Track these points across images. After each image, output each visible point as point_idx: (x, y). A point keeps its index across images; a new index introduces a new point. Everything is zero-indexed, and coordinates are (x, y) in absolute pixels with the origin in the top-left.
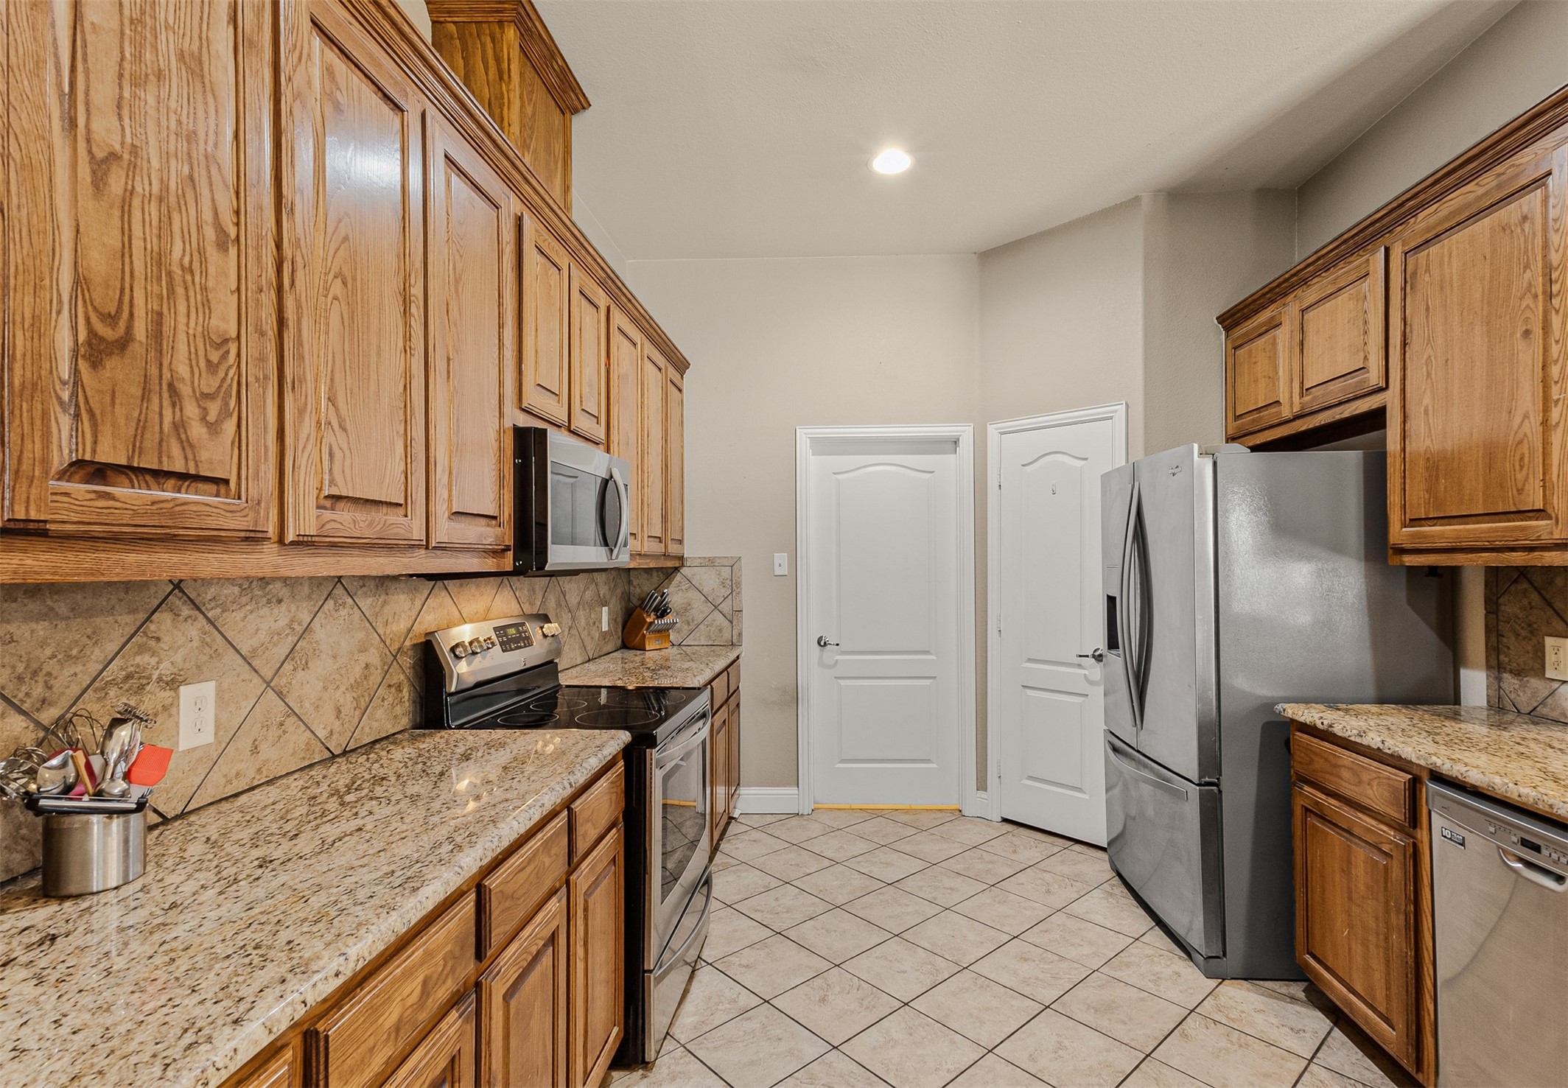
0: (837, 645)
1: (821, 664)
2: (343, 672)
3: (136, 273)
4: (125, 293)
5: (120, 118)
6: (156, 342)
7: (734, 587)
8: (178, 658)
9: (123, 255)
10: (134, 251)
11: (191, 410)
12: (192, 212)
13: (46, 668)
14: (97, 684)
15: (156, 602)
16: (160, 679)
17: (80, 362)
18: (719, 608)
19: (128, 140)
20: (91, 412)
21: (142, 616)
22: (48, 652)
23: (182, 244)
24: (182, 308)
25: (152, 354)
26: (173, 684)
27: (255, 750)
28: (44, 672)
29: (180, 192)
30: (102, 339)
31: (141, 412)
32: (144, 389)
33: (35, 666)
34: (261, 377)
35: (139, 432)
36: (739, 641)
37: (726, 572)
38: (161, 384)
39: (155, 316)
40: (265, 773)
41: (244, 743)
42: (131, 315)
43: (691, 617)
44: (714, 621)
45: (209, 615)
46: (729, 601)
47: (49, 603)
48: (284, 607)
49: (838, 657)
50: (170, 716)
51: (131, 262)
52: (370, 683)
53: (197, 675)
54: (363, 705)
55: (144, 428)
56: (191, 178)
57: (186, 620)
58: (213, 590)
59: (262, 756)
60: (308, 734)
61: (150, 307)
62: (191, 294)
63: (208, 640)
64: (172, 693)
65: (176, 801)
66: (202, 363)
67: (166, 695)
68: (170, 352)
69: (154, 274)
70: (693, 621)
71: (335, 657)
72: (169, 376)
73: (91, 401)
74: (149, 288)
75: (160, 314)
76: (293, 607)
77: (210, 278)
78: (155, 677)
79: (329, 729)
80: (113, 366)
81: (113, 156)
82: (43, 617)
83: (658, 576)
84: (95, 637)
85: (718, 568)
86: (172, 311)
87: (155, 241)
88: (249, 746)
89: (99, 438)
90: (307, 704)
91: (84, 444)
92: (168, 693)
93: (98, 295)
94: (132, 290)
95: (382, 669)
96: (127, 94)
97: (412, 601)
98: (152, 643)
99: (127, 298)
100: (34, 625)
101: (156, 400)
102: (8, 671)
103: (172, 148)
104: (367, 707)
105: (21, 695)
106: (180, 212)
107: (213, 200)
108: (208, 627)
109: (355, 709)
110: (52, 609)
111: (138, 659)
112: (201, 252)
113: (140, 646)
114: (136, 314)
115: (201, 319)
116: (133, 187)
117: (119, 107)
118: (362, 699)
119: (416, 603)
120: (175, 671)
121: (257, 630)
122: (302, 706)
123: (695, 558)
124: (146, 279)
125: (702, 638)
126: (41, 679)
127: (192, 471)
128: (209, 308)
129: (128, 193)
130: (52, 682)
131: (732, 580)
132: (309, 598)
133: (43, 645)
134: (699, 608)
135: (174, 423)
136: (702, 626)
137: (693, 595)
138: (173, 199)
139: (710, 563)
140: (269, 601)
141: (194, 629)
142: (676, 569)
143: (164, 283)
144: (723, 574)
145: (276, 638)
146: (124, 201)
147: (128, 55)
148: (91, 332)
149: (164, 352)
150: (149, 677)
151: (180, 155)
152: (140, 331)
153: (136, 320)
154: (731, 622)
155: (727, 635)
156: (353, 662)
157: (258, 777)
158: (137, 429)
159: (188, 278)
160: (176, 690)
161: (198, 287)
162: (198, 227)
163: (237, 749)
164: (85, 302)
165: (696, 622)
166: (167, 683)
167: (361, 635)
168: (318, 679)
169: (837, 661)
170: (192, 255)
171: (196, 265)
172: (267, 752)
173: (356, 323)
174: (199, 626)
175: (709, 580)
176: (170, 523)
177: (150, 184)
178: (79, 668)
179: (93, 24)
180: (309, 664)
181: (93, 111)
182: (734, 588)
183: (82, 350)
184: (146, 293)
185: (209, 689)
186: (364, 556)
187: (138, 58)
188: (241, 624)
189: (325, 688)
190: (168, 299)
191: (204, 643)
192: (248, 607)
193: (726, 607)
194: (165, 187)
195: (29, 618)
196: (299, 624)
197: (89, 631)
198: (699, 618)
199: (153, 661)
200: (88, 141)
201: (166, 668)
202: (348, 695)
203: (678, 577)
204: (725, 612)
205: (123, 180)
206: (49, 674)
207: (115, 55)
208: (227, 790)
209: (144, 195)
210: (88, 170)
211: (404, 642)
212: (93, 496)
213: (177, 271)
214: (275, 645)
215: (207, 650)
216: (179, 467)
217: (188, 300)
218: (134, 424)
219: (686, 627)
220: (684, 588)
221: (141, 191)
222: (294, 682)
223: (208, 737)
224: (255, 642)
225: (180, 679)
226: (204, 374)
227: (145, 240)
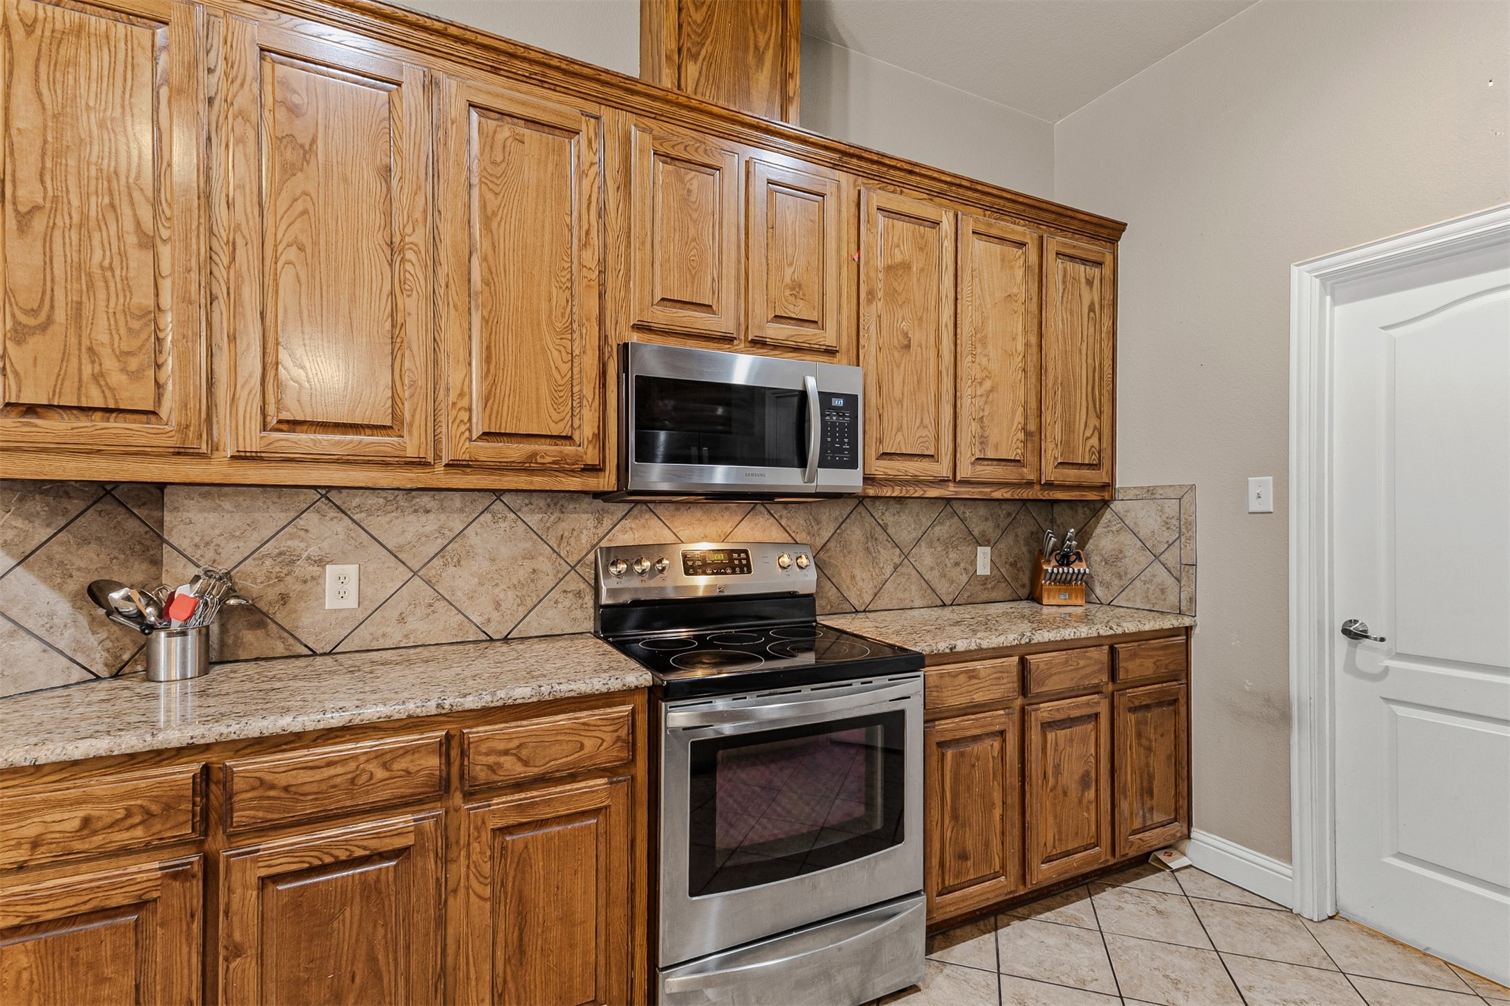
0: (1382, 640)
1: (1351, 667)
2: (503, 573)
3: (57, 279)
4: (47, 295)
5: (42, 182)
6: (76, 322)
7: (1183, 528)
8: (325, 545)
9: (45, 270)
10: (55, 265)
11: (110, 363)
12: (113, 229)
13: (215, 541)
14: (255, 555)
15: (306, 506)
16: (309, 558)
17: (7, 342)
18: (1161, 558)
19: (50, 193)
20: (16, 373)
21: (292, 514)
22: (217, 532)
23: (101, 252)
24: (101, 295)
25: (72, 331)
26: (321, 562)
27: (402, 619)
28: (214, 544)
29: (100, 217)
30: (25, 326)
31: (61, 369)
32: (64, 354)
33: (208, 539)
34: (190, 334)
35: (59, 382)
36: (1190, 610)
37: (1171, 508)
38: (80, 349)
39: (74, 305)
40: (412, 639)
41: (391, 612)
42: (52, 307)
43: (1123, 568)
44: (1154, 576)
45: (355, 517)
46: (1175, 550)
47: (218, 502)
48: (431, 516)
49: (1388, 663)
50: (318, 584)
51: (52, 273)
52: (539, 586)
53: (344, 559)
54: (530, 604)
55: (63, 379)
56: (112, 206)
57: (332, 519)
58: (357, 500)
59: (409, 626)
60: (460, 617)
61: (70, 299)
62: (112, 285)
63: (353, 535)
64: (320, 568)
65: (324, 643)
66: (123, 331)
67: (315, 570)
68: (89, 327)
69: (74, 277)
70: (1126, 574)
71: (493, 560)
72: (88, 343)
73: (15, 365)
74: (69, 287)
75: (80, 303)
76: (443, 517)
77: (130, 270)
78: (304, 557)
79: (486, 617)
80: (35, 342)
81: (37, 208)
82: (215, 510)
83: (1084, 513)
84: (253, 525)
85: (1160, 502)
86: (92, 299)
87: (75, 255)
88: (396, 615)
89: (23, 388)
90: (459, 594)
91: (10, 392)
92: (316, 568)
93: (21, 298)
94: (52, 290)
95: (556, 576)
96: (49, 164)
97: (600, 521)
98: (302, 533)
99: (48, 297)
100: (206, 515)
101: (74, 360)
102: (189, 540)
103: (92, 188)
104: (535, 606)
105: (197, 556)
106: (100, 230)
107: (135, 215)
108: (353, 526)
109: (519, 605)
110: (220, 506)
111: (289, 543)
112: (123, 255)
113: (291, 534)
114: (56, 304)
115: (121, 300)
116: (54, 224)
117: (42, 176)
118: (528, 599)
119: (605, 522)
120: (323, 553)
121: (403, 532)
122: (453, 595)
123: (1129, 488)
124: (66, 282)
125: (1138, 598)
126: (212, 547)
127: (112, 406)
128: (130, 292)
129: (50, 229)
130: (220, 550)
131: (1180, 519)
132: (462, 510)
133: (213, 527)
134: (1134, 559)
135: (93, 374)
136: (1138, 583)
137: (1127, 539)
138: (93, 223)
139: (1150, 493)
140: (416, 511)
141: (341, 526)
142: (1106, 503)
143: (83, 281)
144: (1167, 510)
145: (423, 539)
146: (46, 234)
147: (50, 139)
148: (16, 322)
149: (84, 327)
150: (300, 556)
151: (100, 192)
152: (60, 316)
153: (57, 312)
154: (1179, 580)
155: (1172, 599)
156: (516, 567)
157: (405, 641)
158: (57, 381)
159: (109, 274)
160: (324, 567)
161: (118, 278)
162: (119, 237)
163: (383, 617)
164: (11, 304)
165: (1129, 576)
166: (315, 561)
167: (528, 545)
168: (472, 575)
169: (1387, 668)
170: (112, 258)
171: (116, 264)
172: (413, 623)
173: (318, 279)
174: (345, 524)
175: (1146, 518)
176: (90, 441)
177: (71, 218)
178: (241, 544)
179: (19, 129)
180: (462, 562)
181: (18, 184)
182: (1183, 530)
183: (9, 335)
184: (66, 291)
185: (352, 570)
186: (345, 470)
187: (59, 137)
188: (387, 526)
189: (481, 584)
190: (88, 291)
191: (348, 536)
192: (394, 514)
193: (1170, 558)
194: (84, 217)
195: (201, 510)
196: (450, 530)
197: (249, 521)
198: (1134, 571)
199: (303, 545)
200: (14, 204)
201: (313, 551)
202: (509, 593)
203: (1108, 515)
204: (1169, 565)
205: (45, 222)
206: (218, 545)
207: (39, 142)
208: (373, 644)
209: (65, 227)
210: (14, 222)
211: (587, 555)
212: (18, 424)
213: (97, 271)
214: (423, 545)
215: (352, 542)
216: (99, 403)
217: (107, 288)
218: (54, 378)
219: (1117, 582)
220: (1114, 528)
221: (62, 224)
222: (444, 575)
223: (351, 602)
224: (401, 540)
225: (327, 560)
226: (124, 338)
227: (65, 256)
